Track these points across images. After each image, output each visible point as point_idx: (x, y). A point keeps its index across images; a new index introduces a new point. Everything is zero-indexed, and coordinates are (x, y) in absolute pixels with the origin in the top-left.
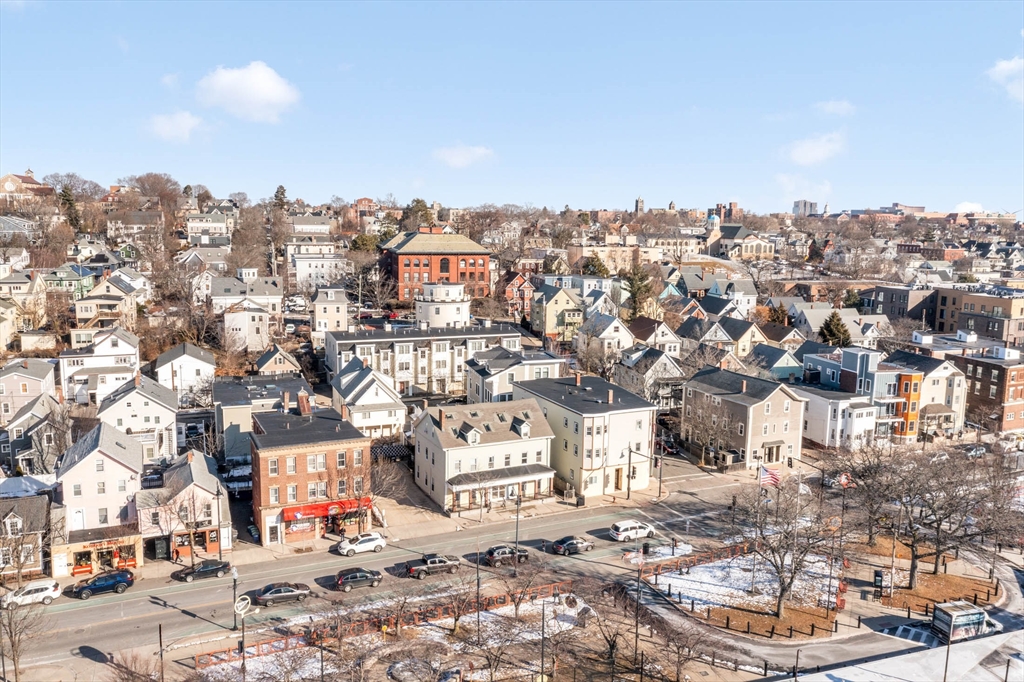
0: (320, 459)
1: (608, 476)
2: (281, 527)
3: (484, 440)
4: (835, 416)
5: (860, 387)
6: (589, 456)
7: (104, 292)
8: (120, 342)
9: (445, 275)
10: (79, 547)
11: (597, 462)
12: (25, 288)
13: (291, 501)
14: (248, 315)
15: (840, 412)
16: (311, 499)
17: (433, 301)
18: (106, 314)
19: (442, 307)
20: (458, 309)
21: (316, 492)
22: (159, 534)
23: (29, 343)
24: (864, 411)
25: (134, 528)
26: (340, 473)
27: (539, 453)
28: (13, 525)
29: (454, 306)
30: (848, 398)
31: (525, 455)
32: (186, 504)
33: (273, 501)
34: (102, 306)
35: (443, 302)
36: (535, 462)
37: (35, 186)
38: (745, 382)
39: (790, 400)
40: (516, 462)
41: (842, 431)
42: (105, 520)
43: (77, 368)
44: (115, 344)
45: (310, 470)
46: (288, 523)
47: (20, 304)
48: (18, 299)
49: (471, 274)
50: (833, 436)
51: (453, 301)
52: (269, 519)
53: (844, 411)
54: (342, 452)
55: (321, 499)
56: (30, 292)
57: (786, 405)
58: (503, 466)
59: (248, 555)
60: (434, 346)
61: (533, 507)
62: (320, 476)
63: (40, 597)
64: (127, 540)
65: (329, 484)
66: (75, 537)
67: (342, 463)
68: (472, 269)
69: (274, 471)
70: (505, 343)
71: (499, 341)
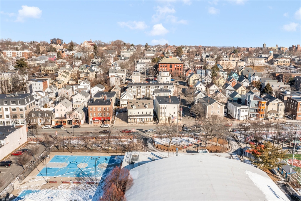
0: (100, 109)
1: (166, 119)
2: (93, 121)
3: (137, 108)
4: (236, 111)
5: (248, 104)
6: (161, 114)
7: (87, 72)
8: (85, 83)
9: (171, 69)
10: (56, 120)
11: (163, 115)
12: (72, 70)
13: (94, 116)
14: (114, 78)
15: (237, 110)
16: (98, 116)
17: (160, 76)
18: (86, 77)
19: (162, 77)
20: (166, 78)
21: (99, 115)
22: (70, 120)
23: (71, 82)
24: (245, 110)
25: (66, 118)
26: (104, 112)
27: (150, 112)
28: (47, 115)
29: (166, 77)
30: (241, 106)
31: (147, 112)
32: (75, 115)
33: (91, 116)
34: (85, 75)
35: (163, 76)
36: (149, 114)
37: (92, 44)
38: (209, 100)
40: (145, 113)
41: (238, 115)
42: (62, 116)
43: (77, 88)
44: (84, 83)
45: (98, 110)
46: (94, 120)
47: (71, 74)
48: (70, 73)
49: (178, 69)
50: (236, 116)
51: (165, 76)
52: (90, 120)
53: (239, 109)
54: (105, 107)
55: (100, 116)
56: (72, 71)
57: (218, 107)
58: (141, 114)
59: (86, 125)
60: (151, 87)
61: (147, 124)
62: (100, 112)
63: (47, 127)
64: (64, 120)
65: (102, 114)
66: (56, 118)
67: (104, 110)
68: (178, 68)
69: (91, 110)
70: (169, 87)
71: (168, 87)
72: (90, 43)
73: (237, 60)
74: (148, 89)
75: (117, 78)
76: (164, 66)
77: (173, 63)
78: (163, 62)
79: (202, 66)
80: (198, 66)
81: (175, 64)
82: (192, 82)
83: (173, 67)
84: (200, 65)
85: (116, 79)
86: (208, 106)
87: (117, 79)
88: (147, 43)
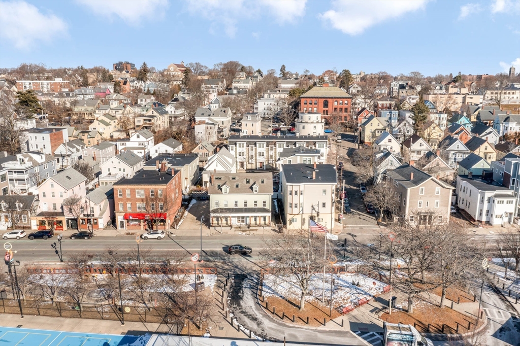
0: (142, 192)
1: (304, 219)
2: (125, 221)
3: (231, 192)
4: (482, 201)
5: (513, 184)
6: (291, 207)
7: (151, 114)
9: (326, 109)
10: (41, 218)
11: (296, 211)
12: (121, 112)
13: (129, 210)
14: (204, 126)
15: (486, 199)
16: (138, 210)
17: (301, 122)
18: (146, 123)
19: (306, 125)
20: (315, 127)
21: (140, 207)
22: (73, 218)
24: (505, 200)
25: (62, 214)
26: (152, 200)
27: (264, 202)
28: (19, 206)
29: (313, 125)
30: (494, 190)
31: (256, 202)
32: (83, 206)
33: (121, 209)
34: (145, 120)
35: (307, 122)
36: (262, 207)
37: (184, 69)
38: (412, 174)
39: (440, 187)
40: (250, 205)
41: (488, 211)
42: (56, 209)
44: (138, 137)
45: (138, 197)
46: (128, 220)
47: (118, 118)
48: (118, 116)
49: (341, 109)
50: (481, 214)
51: (312, 123)
52: (119, 218)
53: (489, 198)
54: (153, 189)
55: (143, 210)
56: (123, 114)
57: (437, 190)
58: (243, 207)
59: (111, 232)
60: (277, 145)
61: (256, 230)
62: (142, 200)
63: (15, 236)
64: (59, 218)
65: (147, 204)
66: (41, 214)
67: (152, 195)
68: (341, 106)
69: (120, 195)
70: (317, 145)
71: (315, 144)
72: (181, 69)
73: (463, 93)
74: (271, 150)
75: (209, 126)
76: (311, 104)
77: (331, 96)
78: (310, 96)
79: (390, 104)
80: (383, 105)
81: (335, 100)
82: (370, 134)
83: (330, 105)
84: (388, 103)
85: (207, 128)
86: (409, 190)
87: (209, 128)
88: (283, 66)
